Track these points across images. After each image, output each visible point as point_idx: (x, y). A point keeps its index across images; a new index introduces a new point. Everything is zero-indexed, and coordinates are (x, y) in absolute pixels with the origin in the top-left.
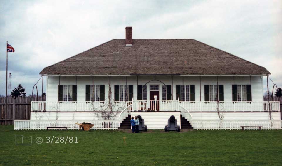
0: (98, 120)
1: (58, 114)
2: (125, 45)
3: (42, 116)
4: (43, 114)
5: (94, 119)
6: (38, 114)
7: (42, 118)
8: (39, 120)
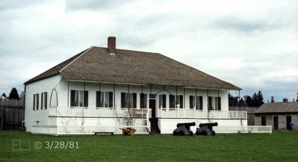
0: (119, 125)
1: (84, 119)
2: (110, 54)
3: (68, 121)
4: (70, 119)
5: (116, 125)
6: (65, 119)
7: (68, 124)
8: (65, 125)
